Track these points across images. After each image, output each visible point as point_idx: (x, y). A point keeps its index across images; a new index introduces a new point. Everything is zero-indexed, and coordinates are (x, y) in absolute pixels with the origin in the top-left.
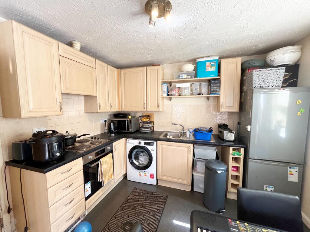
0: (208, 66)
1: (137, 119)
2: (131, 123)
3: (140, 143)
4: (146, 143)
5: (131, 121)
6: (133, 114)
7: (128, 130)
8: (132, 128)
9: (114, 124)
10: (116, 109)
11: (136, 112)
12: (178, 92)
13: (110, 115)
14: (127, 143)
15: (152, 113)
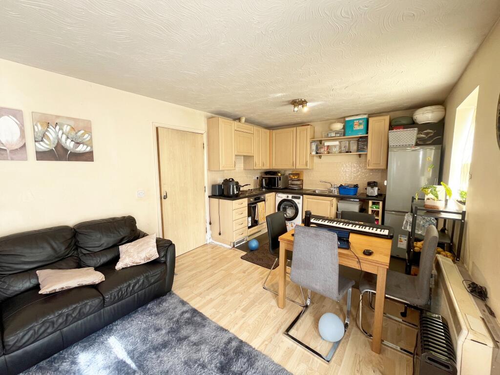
0: (356, 125)
1: (287, 177)
2: (280, 179)
3: (288, 197)
4: (293, 197)
5: (280, 178)
6: (283, 172)
7: (278, 186)
8: (281, 185)
9: (265, 180)
10: (267, 167)
11: (285, 170)
12: (327, 150)
13: (261, 173)
14: (277, 197)
15: (302, 171)
